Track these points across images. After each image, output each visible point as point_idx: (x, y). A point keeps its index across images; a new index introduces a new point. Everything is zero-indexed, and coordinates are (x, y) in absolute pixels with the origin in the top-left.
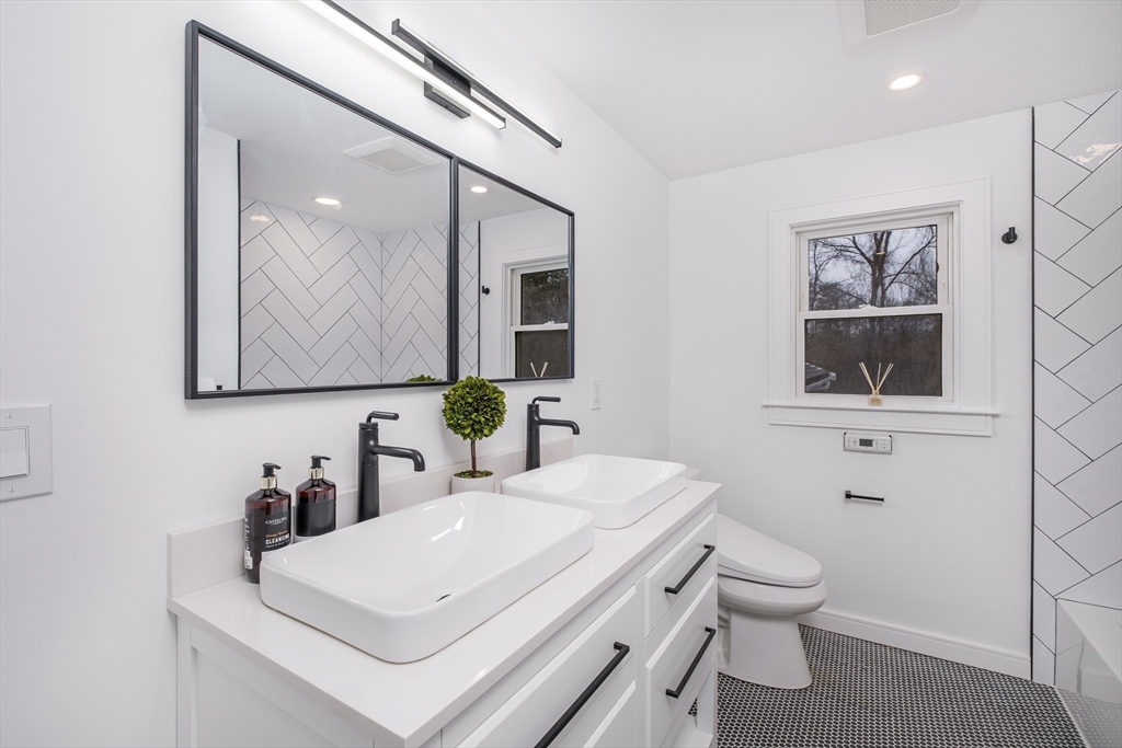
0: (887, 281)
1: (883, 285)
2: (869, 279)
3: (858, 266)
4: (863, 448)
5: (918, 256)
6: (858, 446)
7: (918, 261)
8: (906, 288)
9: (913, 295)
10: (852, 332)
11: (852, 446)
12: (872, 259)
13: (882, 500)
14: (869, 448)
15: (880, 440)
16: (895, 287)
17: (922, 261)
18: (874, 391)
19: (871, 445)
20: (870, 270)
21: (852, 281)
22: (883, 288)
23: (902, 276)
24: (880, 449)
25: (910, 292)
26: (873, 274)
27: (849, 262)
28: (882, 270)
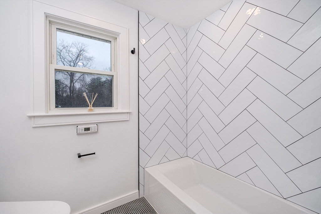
0: (74, 81)
1: (73, 82)
2: (69, 80)
3: (66, 76)
4: (86, 132)
5: (82, 76)
6: (83, 132)
7: (82, 77)
8: (79, 84)
9: (81, 86)
10: (64, 95)
11: (81, 132)
12: (70, 74)
13: (94, 153)
14: (89, 132)
15: (93, 127)
16: (76, 83)
17: (83, 78)
18: (90, 106)
19: (89, 130)
20: (69, 77)
21: (64, 80)
22: (73, 83)
23: (78, 81)
24: (93, 131)
25: (80, 86)
26: (71, 79)
27: (63, 74)
28: (73, 78)
